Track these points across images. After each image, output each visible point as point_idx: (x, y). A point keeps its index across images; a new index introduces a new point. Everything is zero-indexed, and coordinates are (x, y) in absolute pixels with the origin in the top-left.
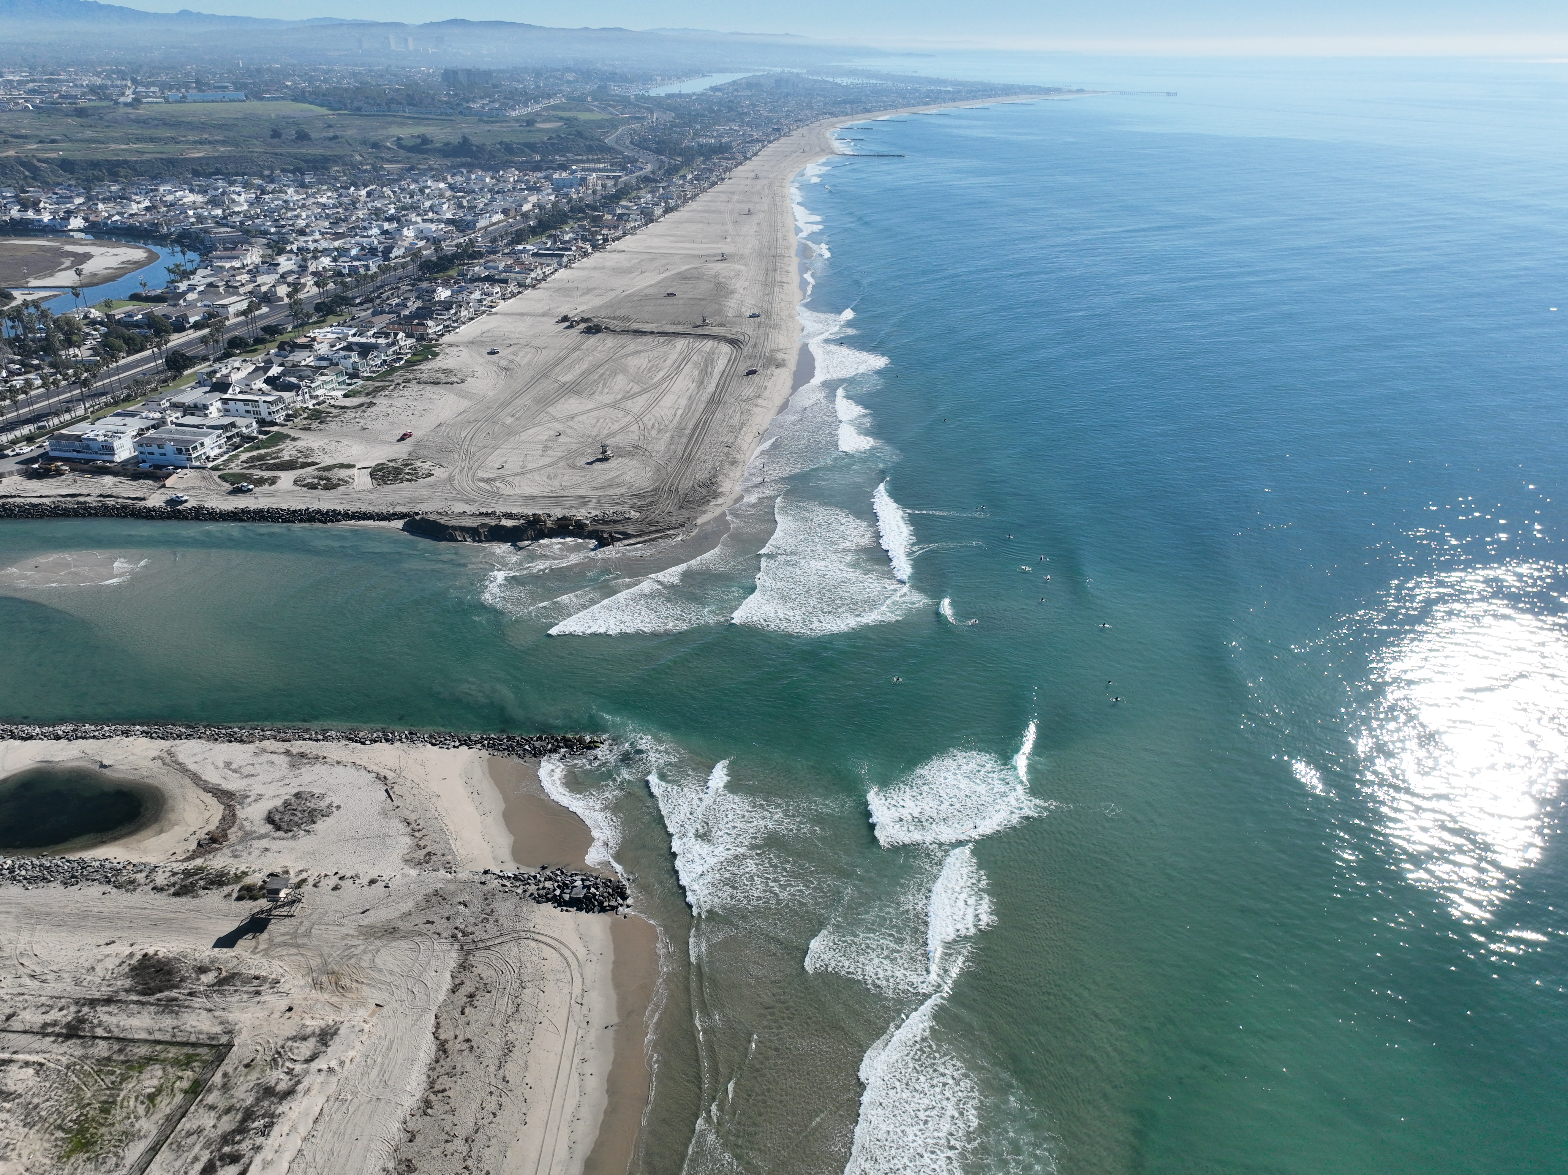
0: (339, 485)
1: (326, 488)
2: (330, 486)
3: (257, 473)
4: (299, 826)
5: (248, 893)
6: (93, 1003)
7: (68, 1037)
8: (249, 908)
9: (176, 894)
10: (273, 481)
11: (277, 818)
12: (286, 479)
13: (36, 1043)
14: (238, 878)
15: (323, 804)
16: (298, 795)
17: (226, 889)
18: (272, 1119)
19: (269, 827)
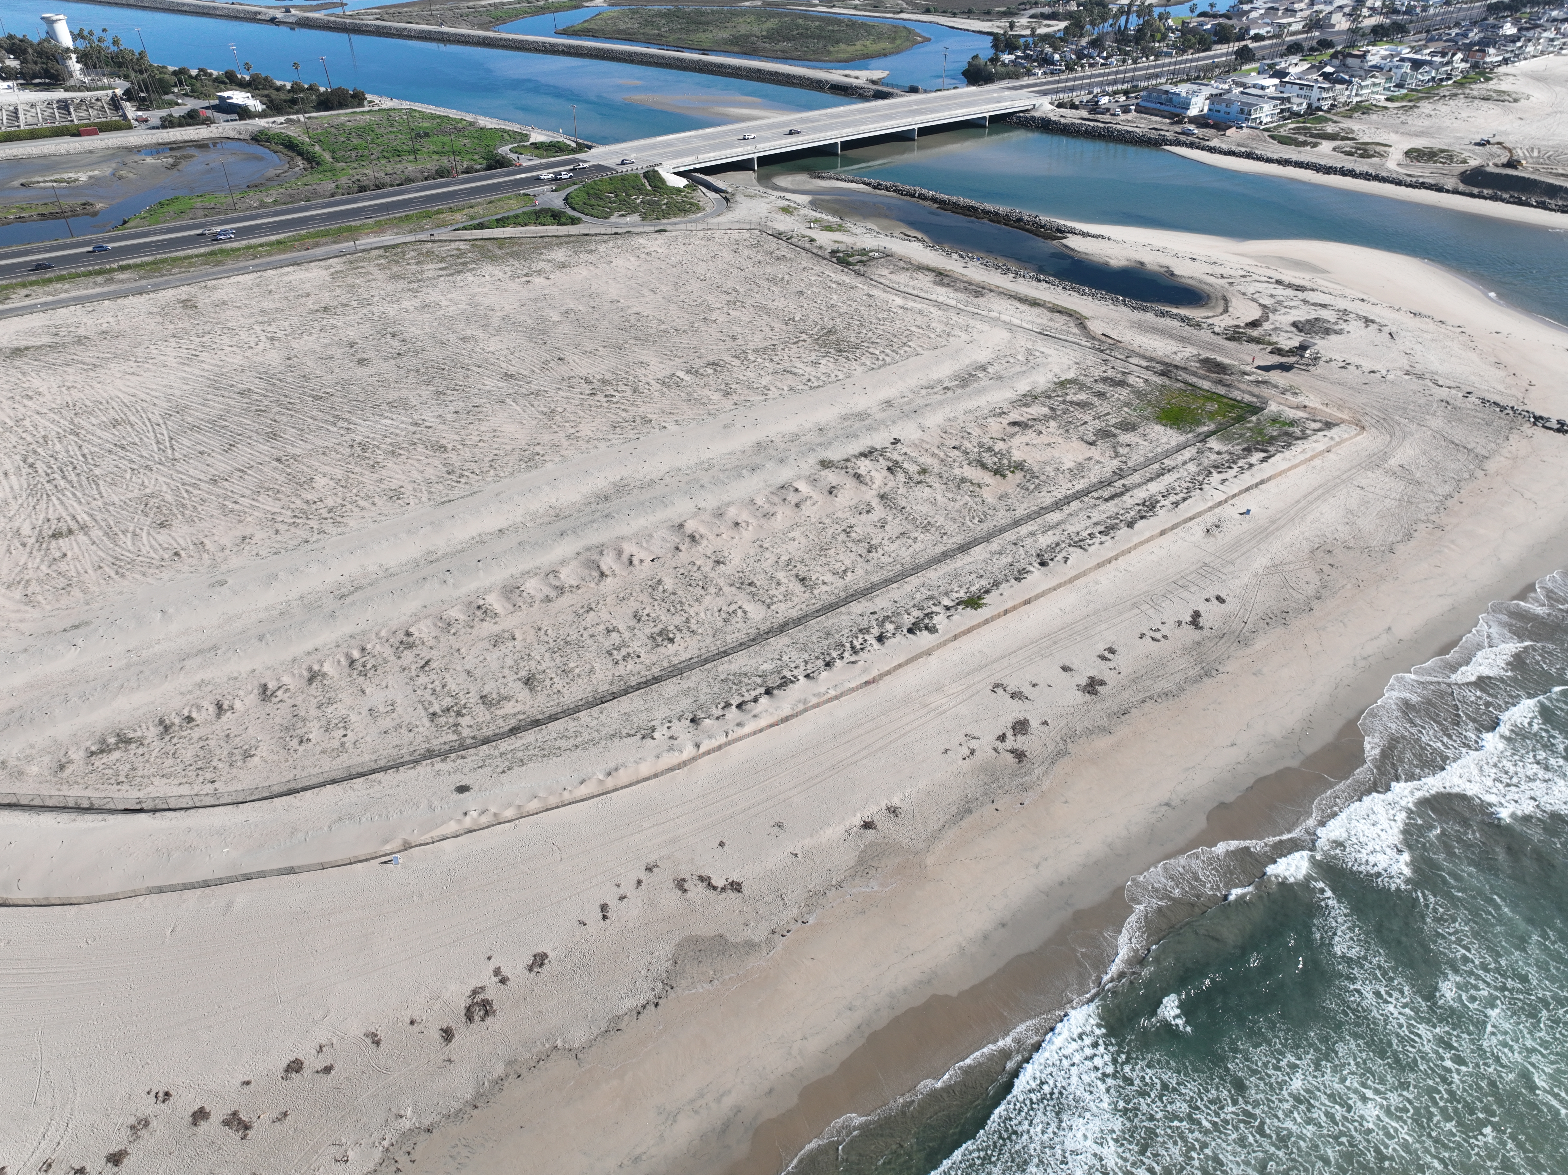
0: (1373, 156)
1: (1361, 156)
2: (1366, 155)
3: (1301, 138)
4: (1317, 334)
5: (1278, 351)
6: (1176, 367)
7: (1161, 375)
8: (1276, 359)
9: (1227, 339)
10: (1315, 145)
11: (1300, 325)
12: (1326, 146)
13: (1144, 371)
14: (1270, 344)
15: (1336, 327)
16: (1316, 319)
17: (1262, 346)
18: (1289, 445)
19: (1294, 329)
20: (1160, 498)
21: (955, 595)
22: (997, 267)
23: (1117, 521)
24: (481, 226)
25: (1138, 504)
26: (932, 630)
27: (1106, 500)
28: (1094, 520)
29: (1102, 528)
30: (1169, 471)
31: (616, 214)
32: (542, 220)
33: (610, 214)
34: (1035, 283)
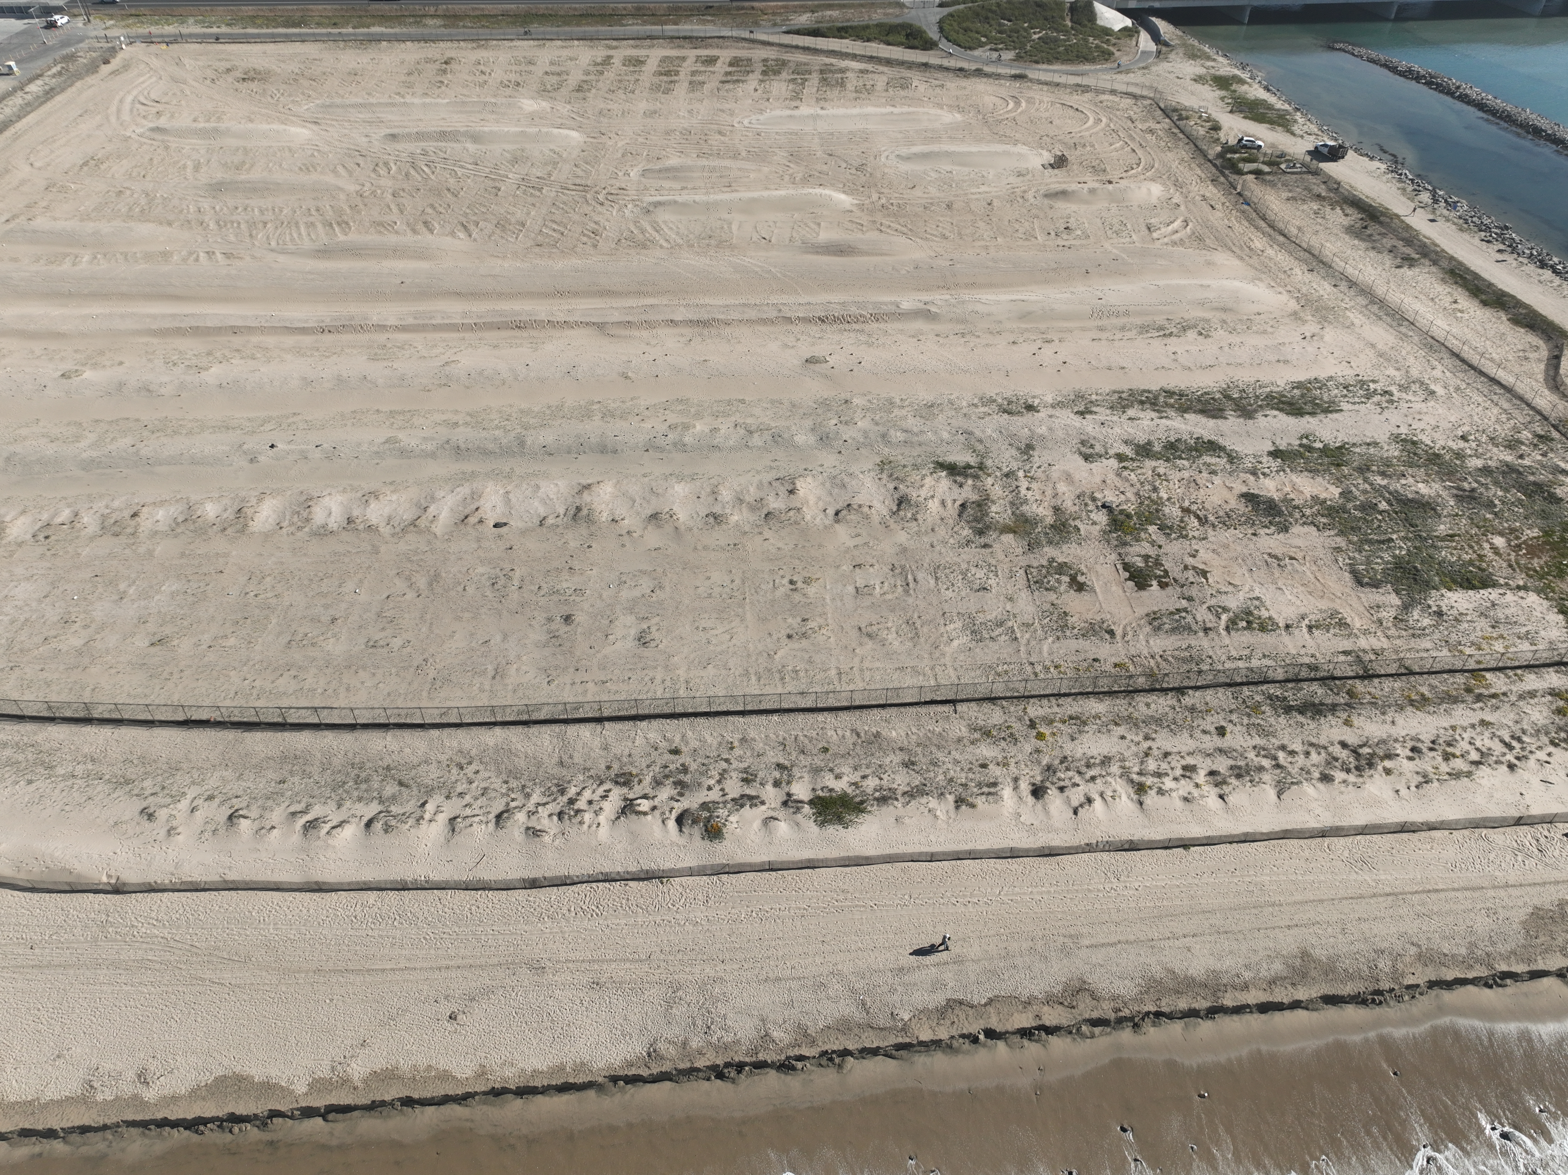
20: (1403, 752)
21: (829, 781)
22: (1482, 228)
23: (1266, 763)
24: (815, 33)
25: (1344, 745)
26: (713, 833)
27: (1288, 710)
28: (1227, 742)
29: (1222, 765)
30: (1479, 698)
31: (988, 47)
32: (891, 38)
33: (982, 46)
34: (1531, 268)
